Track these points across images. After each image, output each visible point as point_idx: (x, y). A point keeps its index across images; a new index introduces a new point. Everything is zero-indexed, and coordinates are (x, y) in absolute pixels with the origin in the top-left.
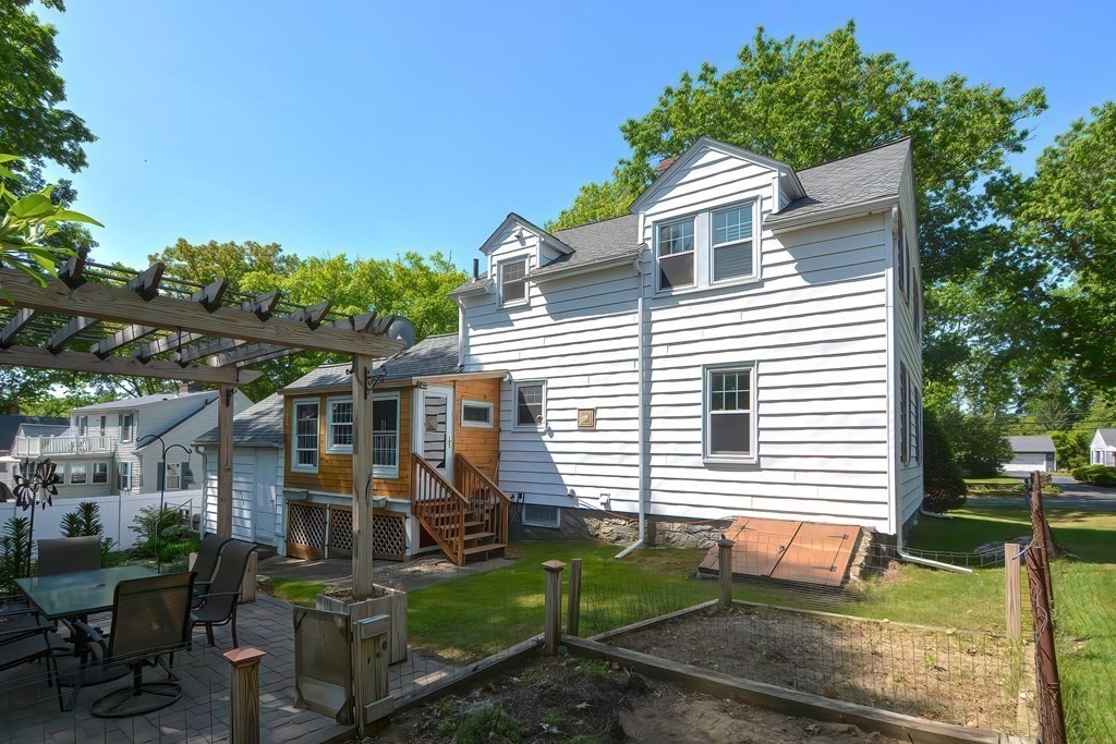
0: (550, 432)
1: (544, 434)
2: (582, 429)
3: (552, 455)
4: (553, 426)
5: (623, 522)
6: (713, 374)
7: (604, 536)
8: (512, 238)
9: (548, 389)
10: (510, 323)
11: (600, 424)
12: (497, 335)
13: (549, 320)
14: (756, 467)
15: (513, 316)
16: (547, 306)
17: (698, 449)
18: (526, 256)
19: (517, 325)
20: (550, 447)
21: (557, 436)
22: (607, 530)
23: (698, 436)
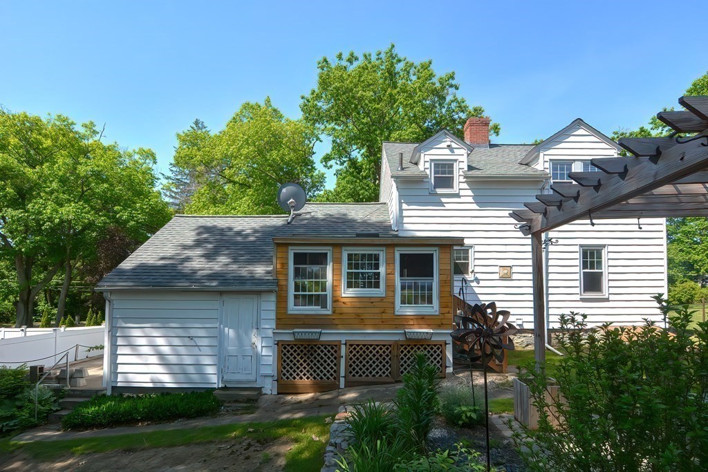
0: (477, 280)
1: (472, 281)
2: (502, 278)
3: (479, 296)
4: (479, 276)
5: (530, 335)
6: (583, 250)
7: (517, 345)
8: (444, 145)
9: (475, 252)
10: (442, 204)
11: (515, 276)
12: (429, 211)
13: (475, 206)
14: (607, 300)
15: (444, 200)
16: (474, 197)
17: (577, 290)
18: (456, 160)
19: (448, 206)
20: (477, 290)
21: (482, 283)
22: (519, 341)
23: (577, 283)
